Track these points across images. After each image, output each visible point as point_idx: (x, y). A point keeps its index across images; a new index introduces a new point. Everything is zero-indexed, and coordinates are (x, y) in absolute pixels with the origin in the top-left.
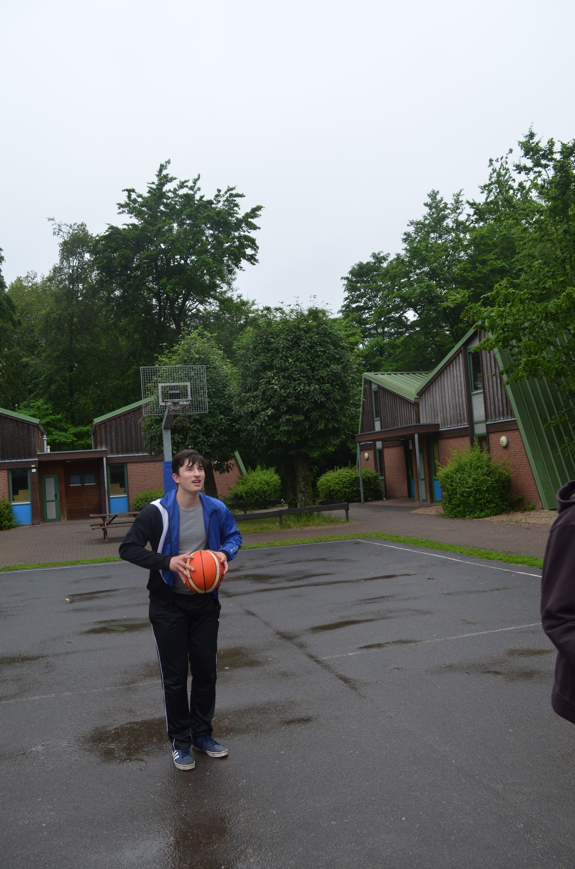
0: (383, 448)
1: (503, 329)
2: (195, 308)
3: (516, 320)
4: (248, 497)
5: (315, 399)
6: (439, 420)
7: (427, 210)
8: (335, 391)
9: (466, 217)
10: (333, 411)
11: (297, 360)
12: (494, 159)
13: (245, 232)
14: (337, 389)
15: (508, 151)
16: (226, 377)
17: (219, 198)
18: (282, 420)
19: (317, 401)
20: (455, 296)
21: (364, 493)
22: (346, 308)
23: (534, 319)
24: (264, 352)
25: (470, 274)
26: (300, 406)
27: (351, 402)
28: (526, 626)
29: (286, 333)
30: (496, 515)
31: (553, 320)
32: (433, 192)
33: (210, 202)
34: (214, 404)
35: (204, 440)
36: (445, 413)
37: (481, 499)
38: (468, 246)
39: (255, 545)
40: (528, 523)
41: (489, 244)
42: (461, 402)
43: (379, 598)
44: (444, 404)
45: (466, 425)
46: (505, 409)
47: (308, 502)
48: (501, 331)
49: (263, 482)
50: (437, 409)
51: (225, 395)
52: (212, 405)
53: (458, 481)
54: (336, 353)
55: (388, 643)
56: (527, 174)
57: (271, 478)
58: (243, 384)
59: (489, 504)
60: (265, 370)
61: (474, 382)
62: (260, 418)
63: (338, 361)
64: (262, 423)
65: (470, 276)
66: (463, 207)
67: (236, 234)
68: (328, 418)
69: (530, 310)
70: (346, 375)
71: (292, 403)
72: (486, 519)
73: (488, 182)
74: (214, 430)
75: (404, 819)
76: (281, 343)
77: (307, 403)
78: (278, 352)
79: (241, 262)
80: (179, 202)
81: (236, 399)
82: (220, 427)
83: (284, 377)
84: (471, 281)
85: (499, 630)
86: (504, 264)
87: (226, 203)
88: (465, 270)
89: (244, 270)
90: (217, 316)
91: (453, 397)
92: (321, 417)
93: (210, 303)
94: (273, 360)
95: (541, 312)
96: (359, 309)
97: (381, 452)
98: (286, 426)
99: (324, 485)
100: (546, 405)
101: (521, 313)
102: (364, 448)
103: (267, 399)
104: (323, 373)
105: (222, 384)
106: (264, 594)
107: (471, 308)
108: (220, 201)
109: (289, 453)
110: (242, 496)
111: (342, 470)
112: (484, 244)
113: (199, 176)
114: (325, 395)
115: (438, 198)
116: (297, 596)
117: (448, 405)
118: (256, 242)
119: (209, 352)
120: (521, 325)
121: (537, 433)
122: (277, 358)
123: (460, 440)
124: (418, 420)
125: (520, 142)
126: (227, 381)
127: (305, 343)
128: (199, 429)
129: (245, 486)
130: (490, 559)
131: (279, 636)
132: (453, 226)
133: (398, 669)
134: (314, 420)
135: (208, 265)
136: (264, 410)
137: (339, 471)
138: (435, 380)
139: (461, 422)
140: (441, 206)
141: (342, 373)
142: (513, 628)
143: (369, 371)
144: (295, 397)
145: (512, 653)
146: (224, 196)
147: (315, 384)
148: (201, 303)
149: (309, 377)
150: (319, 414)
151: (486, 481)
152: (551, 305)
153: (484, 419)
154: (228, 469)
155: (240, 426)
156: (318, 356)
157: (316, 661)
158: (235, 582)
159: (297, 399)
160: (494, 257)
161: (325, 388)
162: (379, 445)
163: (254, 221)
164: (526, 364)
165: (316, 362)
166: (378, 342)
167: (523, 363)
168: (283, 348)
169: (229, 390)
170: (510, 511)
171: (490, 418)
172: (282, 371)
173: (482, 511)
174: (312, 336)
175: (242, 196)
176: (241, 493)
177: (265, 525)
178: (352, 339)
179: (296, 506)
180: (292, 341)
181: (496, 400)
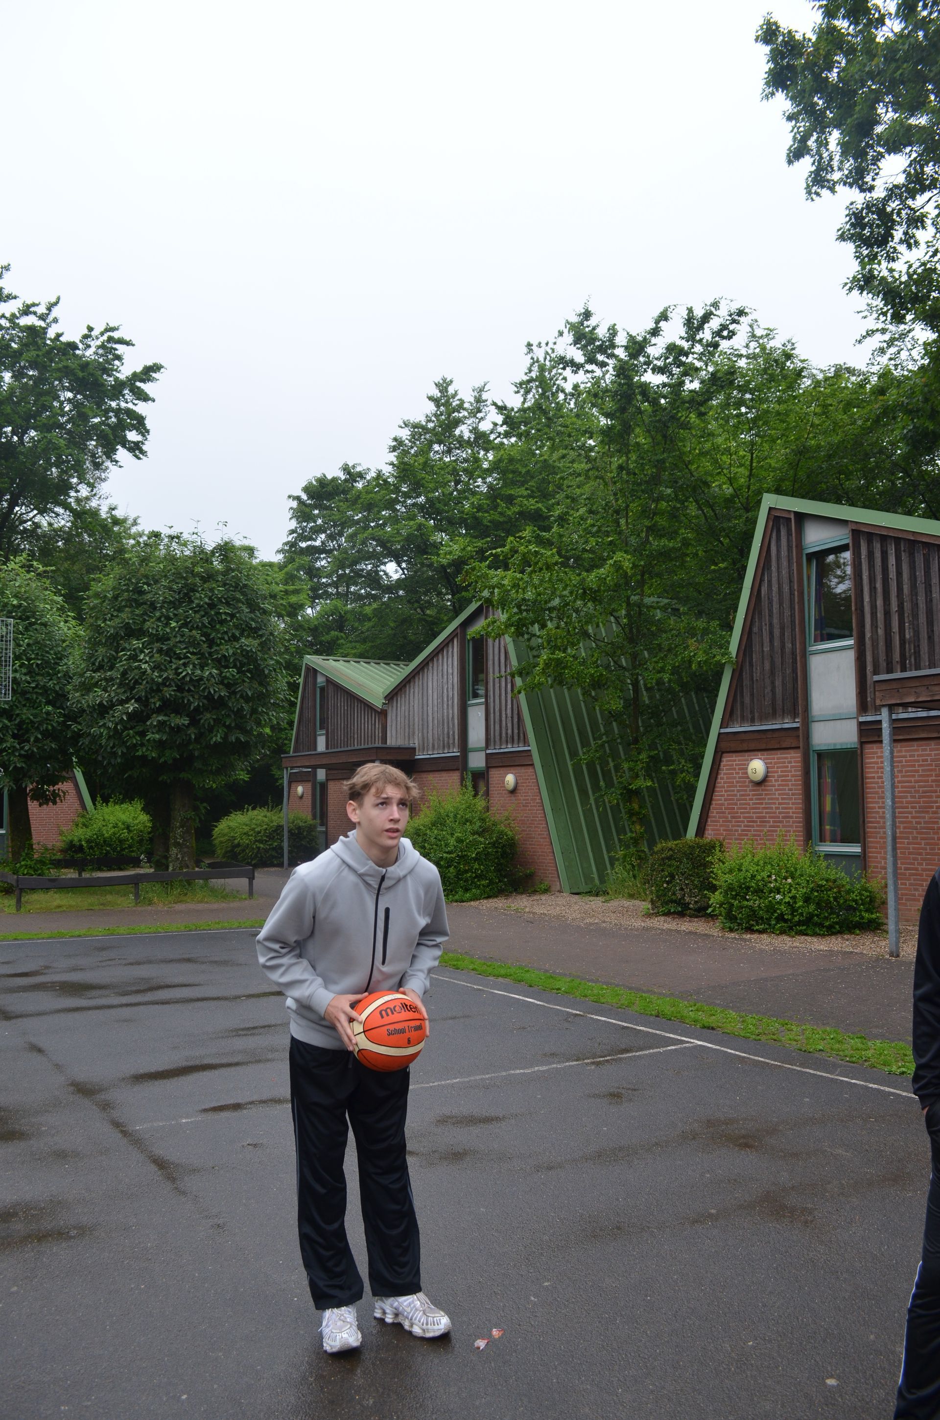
0: (327, 780)
1: (519, 606)
2: (31, 520)
3: (539, 594)
4: (91, 848)
5: (210, 692)
6: (416, 742)
7: (431, 408)
8: (244, 681)
9: (491, 426)
10: (239, 713)
11: (185, 625)
12: (535, 343)
13: (128, 402)
14: (248, 677)
15: (557, 334)
16: (64, 641)
17: (89, 341)
18: (152, 723)
19: (213, 696)
20: (450, 546)
21: (290, 852)
22: (291, 547)
23: (565, 596)
24: (131, 606)
25: (486, 515)
26: (183, 701)
27: (272, 701)
28: (478, 1077)
29: (172, 578)
30: (488, 897)
31: (594, 600)
32: (444, 380)
33: (73, 346)
34: (37, 686)
35: (14, 747)
36: (425, 731)
37: (466, 872)
38: (489, 472)
39: (82, 932)
40: (534, 913)
41: (520, 473)
42: (451, 716)
43: (261, 1027)
44: (425, 717)
45: (455, 752)
46: (516, 731)
47: (188, 862)
48: (515, 610)
49: (120, 824)
50: (414, 725)
51: (59, 672)
52: (33, 688)
53: (433, 840)
54: (253, 620)
55: (252, 1103)
56: (576, 372)
57: (135, 818)
58: (91, 656)
59: (479, 880)
60: (129, 637)
61: (473, 686)
62: (113, 716)
63: (254, 632)
64: (117, 724)
65: (487, 518)
66: (487, 409)
67: (114, 404)
68: (230, 724)
69: (561, 580)
70: (266, 656)
71: (170, 695)
72: (472, 903)
73: (525, 378)
74: (33, 731)
75: (184, 1397)
76: (160, 593)
77: (196, 697)
78: (155, 608)
79: (118, 453)
80: (19, 337)
81: (76, 681)
82: (45, 726)
83: (160, 651)
84: (488, 526)
85: (436, 1084)
86: (540, 505)
87: (101, 351)
88: (480, 508)
89: (120, 467)
90: (68, 537)
91: (440, 706)
92: (217, 721)
93: (57, 515)
94: (145, 621)
95: (575, 586)
96: (312, 550)
97: (323, 786)
98: (157, 733)
99: (224, 835)
100: (578, 730)
101: (546, 585)
102: (295, 779)
103: (128, 684)
104: (227, 649)
105: (55, 654)
106: (70, 1016)
107: (473, 569)
108: (89, 346)
109: (160, 779)
110: (81, 846)
111: (256, 812)
112: (513, 472)
113: (59, 298)
114: (228, 686)
115: (451, 390)
116: (125, 1021)
117: (430, 718)
118: (146, 422)
119: (37, 598)
120: (546, 602)
121: (560, 773)
122: (152, 618)
123: (445, 776)
124: (384, 739)
125: (568, 322)
126: (65, 649)
127: (201, 598)
128: (7, 726)
129: (88, 830)
130: (458, 969)
131: (72, 1088)
132: (469, 438)
133: (255, 1146)
134: (206, 726)
135: (57, 449)
136: (122, 702)
137: (250, 813)
138: (414, 677)
139: (449, 748)
140: (454, 404)
141: (259, 653)
142: (458, 1080)
143: (318, 653)
144: (177, 686)
145: (443, 1121)
146: (97, 338)
147: (213, 668)
148: (42, 512)
149: (203, 654)
150: (214, 717)
151: (475, 843)
152: (592, 578)
153: (484, 745)
154: (54, 798)
155: (79, 727)
156: (222, 622)
157: (122, 1131)
158: (25, 995)
159: (180, 689)
160: (525, 493)
161: (228, 674)
162: (321, 774)
163: (147, 387)
164: (547, 665)
165: (218, 631)
166: (336, 608)
167: (542, 662)
168: (164, 602)
169: (66, 664)
170: (511, 892)
171: (492, 743)
172: (158, 640)
173: (467, 890)
174: (214, 588)
175: (128, 343)
176: (80, 840)
177: (109, 898)
178: (293, 599)
179: (167, 868)
180: (179, 593)
181: (504, 716)
